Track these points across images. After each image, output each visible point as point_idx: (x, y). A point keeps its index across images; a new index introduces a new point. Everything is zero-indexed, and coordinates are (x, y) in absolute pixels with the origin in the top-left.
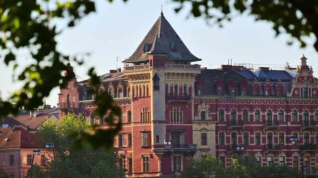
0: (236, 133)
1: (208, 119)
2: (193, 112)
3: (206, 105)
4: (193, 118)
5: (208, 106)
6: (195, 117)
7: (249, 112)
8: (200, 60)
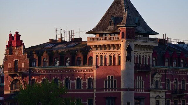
0: (177, 101)
1: (160, 88)
2: (150, 81)
3: (159, 74)
4: (150, 86)
5: (160, 76)
6: (151, 85)
7: (186, 82)
8: (158, 34)
